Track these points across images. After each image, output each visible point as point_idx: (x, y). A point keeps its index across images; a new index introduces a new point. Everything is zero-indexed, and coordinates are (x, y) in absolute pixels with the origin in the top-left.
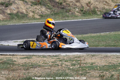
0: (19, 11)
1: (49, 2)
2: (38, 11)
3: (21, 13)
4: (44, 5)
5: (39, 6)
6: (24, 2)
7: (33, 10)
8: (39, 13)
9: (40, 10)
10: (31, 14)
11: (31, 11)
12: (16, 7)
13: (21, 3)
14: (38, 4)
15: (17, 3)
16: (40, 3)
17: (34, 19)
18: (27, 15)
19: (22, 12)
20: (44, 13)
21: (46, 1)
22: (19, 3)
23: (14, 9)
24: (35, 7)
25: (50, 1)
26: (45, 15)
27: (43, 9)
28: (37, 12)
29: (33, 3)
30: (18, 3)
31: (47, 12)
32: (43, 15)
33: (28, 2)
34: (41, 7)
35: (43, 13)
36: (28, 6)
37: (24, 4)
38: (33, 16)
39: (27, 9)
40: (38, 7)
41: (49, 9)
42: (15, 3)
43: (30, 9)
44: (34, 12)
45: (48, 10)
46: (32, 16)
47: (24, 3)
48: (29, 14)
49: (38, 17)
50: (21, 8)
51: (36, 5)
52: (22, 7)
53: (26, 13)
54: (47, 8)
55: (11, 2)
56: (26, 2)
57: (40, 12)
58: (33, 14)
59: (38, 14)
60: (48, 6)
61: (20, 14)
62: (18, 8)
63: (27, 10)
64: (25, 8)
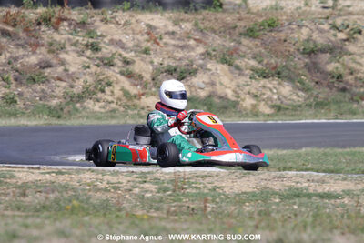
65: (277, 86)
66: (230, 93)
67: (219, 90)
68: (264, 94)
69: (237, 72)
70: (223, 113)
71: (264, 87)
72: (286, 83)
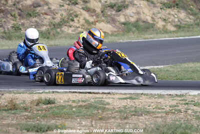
0: (139, 19)
1: (192, 3)
2: (173, 17)
3: (144, 22)
4: (184, 8)
5: (175, 10)
6: (150, 3)
7: (164, 17)
8: (174, 22)
9: (176, 16)
10: (160, 24)
11: (160, 18)
12: (135, 11)
13: (144, 4)
14: (174, 7)
15: (136, 5)
16: (177, 5)
17: (166, 31)
18: (153, 26)
19: (145, 20)
20: (183, 22)
21: (187, 1)
22: (140, 4)
23: (133, 15)
24: (168, 11)
25: (195, 2)
26: (186, 25)
27: (183, 15)
28: (170, 20)
29: (164, 5)
30: (138, 4)
31: (188, 20)
32: (182, 25)
33: (156, 2)
34: (178, 12)
35: (181, 21)
36: (156, 10)
37: (149, 6)
38: (164, 26)
39: (154, 14)
40: (173, 11)
41: (192, 15)
42: (134, 4)
43: (159, 15)
44: (165, 20)
45: (191, 17)
46: (161, 27)
47: (148, 4)
48: (157, 23)
49: (173, 29)
50: (143, 13)
51: (169, 8)
52: (146, 11)
53: (151, 22)
54: (189, 13)
55: (127, 3)
56: (153, 3)
57: (176, 20)
58: (163, 23)
59: (173, 24)
60: (191, 10)
61: (141, 24)
62: (138, 13)
63: (153, 16)
64: (151, 12)
65: (177, 13)
66: (149, 19)
67: (143, 17)
68: (169, 18)
69: (153, 5)
70: (146, 31)
71: (169, 14)
72: (182, 11)
